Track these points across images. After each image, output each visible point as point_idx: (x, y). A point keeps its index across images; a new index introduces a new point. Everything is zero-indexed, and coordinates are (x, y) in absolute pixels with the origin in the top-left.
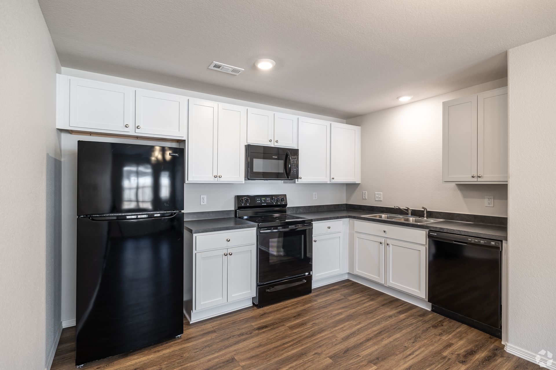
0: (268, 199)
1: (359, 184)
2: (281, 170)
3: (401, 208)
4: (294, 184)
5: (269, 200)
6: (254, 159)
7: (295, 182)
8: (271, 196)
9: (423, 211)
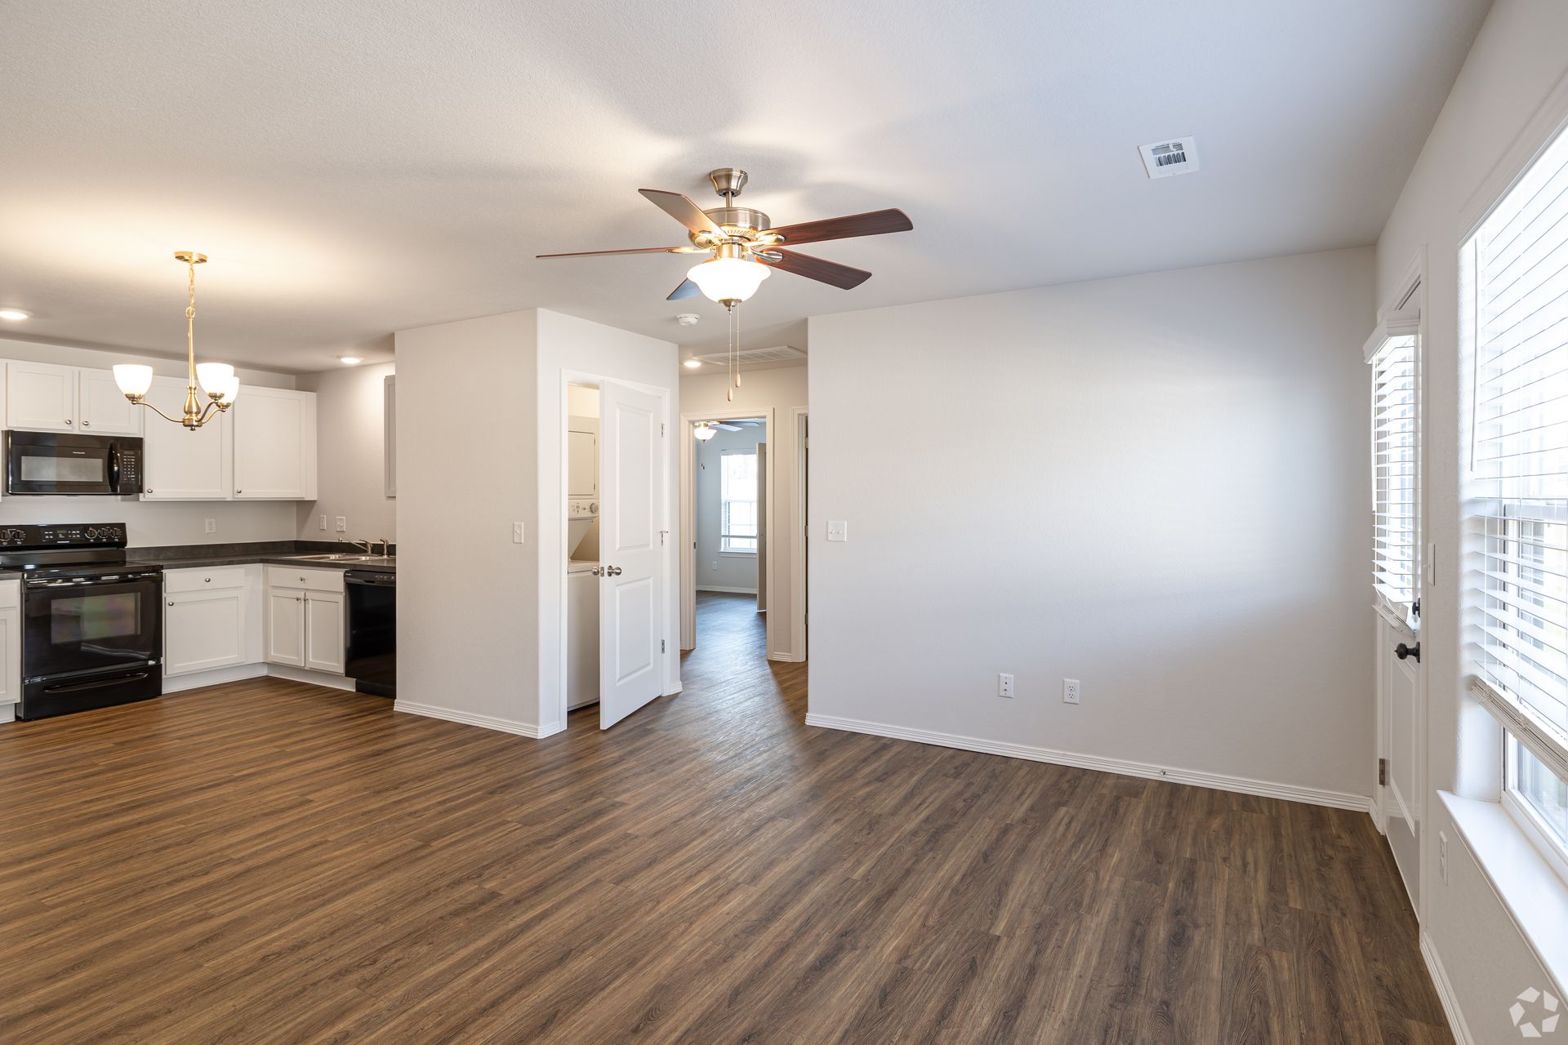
0: (74, 532)
1: (312, 503)
2: (98, 477)
3: (353, 542)
4: (137, 503)
5: (76, 534)
6: (23, 458)
7: (138, 500)
8: (84, 528)
9: (383, 545)
